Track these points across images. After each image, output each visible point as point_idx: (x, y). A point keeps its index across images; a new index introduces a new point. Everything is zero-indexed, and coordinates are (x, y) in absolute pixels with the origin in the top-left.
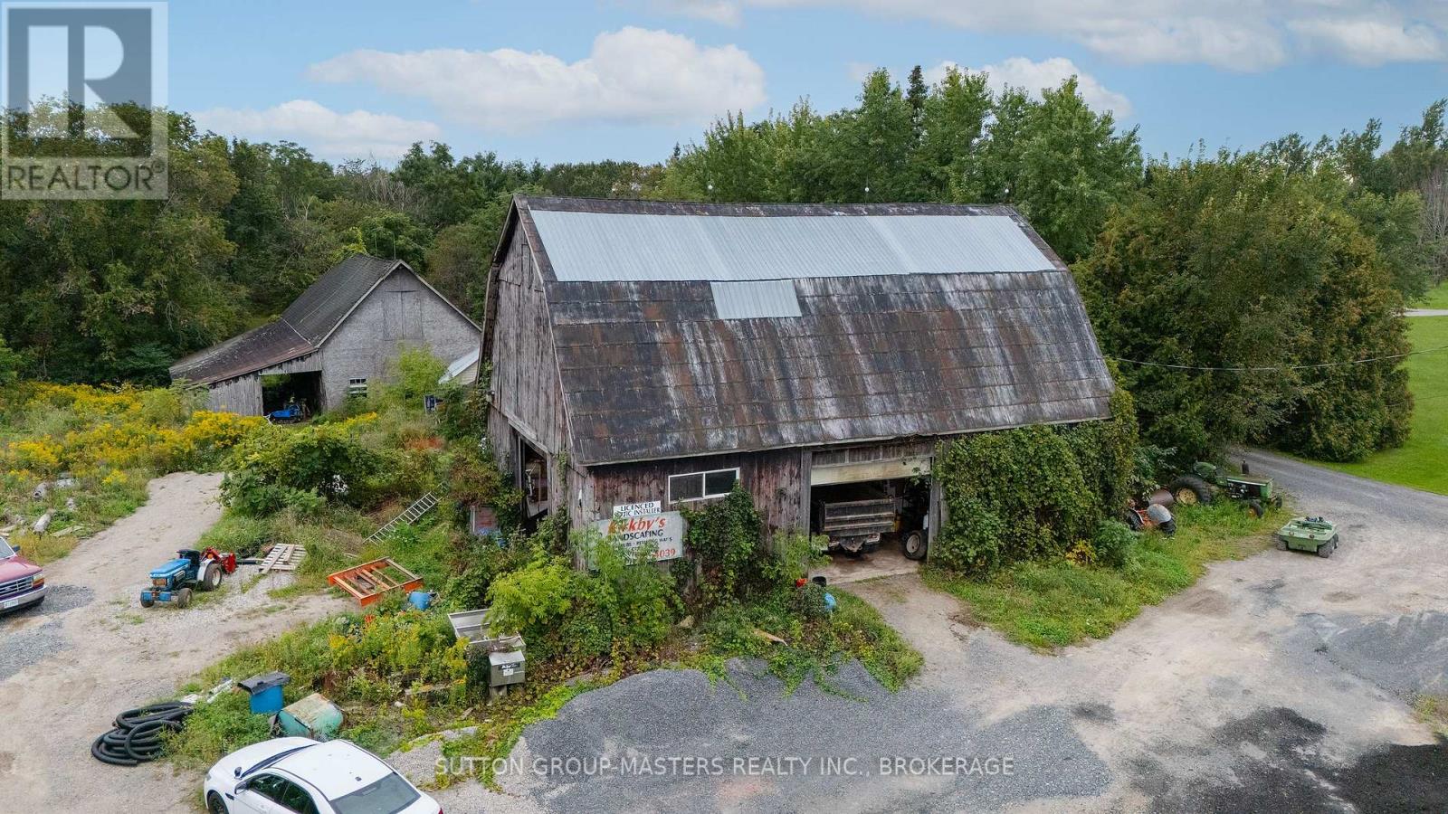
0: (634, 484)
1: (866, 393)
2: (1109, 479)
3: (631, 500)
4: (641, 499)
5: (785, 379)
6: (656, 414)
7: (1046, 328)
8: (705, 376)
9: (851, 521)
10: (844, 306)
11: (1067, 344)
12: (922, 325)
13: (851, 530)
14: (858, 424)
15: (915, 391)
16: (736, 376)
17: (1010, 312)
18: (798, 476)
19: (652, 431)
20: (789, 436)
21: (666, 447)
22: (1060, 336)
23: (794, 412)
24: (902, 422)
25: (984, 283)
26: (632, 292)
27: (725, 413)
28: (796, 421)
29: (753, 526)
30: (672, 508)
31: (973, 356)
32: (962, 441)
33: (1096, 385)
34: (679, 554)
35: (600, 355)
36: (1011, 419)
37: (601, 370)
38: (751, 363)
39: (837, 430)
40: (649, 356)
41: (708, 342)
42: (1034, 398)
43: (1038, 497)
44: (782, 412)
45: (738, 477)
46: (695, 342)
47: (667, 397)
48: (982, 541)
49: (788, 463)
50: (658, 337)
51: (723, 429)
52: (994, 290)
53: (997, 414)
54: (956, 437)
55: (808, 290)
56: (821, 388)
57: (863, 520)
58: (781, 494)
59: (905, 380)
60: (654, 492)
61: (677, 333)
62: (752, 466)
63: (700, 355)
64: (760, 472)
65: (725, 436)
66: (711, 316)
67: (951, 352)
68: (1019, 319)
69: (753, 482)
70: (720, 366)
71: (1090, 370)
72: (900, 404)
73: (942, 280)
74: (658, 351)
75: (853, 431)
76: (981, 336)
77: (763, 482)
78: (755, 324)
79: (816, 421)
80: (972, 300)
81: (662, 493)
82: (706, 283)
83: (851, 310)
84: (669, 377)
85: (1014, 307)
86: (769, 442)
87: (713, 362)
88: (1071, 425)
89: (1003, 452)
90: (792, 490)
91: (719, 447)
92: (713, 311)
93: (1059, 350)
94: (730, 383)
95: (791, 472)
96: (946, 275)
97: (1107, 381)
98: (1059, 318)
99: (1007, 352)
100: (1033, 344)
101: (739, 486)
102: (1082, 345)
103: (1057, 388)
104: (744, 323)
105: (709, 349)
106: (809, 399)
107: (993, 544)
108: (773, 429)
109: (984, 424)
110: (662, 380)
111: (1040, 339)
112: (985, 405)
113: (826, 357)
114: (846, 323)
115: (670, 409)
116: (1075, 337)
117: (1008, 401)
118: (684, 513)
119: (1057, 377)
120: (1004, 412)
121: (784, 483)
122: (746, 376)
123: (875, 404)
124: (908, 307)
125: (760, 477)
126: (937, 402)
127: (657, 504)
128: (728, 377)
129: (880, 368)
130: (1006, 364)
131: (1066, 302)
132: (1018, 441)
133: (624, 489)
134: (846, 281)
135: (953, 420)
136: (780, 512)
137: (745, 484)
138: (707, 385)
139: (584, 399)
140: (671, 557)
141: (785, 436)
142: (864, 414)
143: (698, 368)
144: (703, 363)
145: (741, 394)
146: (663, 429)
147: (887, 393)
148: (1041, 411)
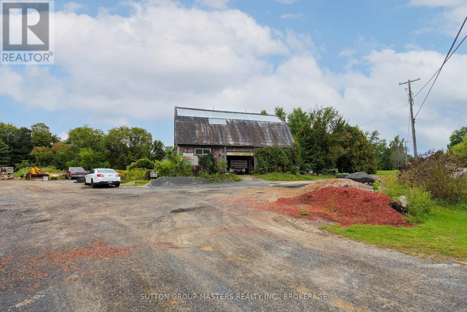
0: (188, 149)
1: (239, 138)
2: (294, 159)
3: (187, 152)
4: (189, 153)
5: (222, 134)
6: (193, 137)
7: (281, 132)
8: (205, 132)
9: (237, 164)
10: (236, 124)
11: (285, 134)
12: (253, 129)
13: (237, 166)
14: (236, 143)
15: (250, 139)
16: (211, 132)
17: (273, 128)
18: (224, 152)
19: (192, 140)
20: (221, 143)
21: (194, 142)
22: (284, 133)
23: (223, 139)
24: (246, 143)
25: (267, 123)
26: (192, 118)
27: (207, 138)
28: (223, 141)
29: (213, 160)
30: (196, 155)
31: (264, 134)
32: (260, 148)
33: (291, 141)
34: (197, 165)
35: (183, 127)
36: (271, 145)
37: (183, 129)
38: (215, 131)
39: (232, 143)
40: (194, 128)
41: (206, 127)
42: (276, 142)
43: (277, 161)
44: (220, 139)
45: (210, 151)
46: (203, 127)
47: (196, 135)
48: (264, 167)
49: (221, 149)
50: (196, 125)
51: (207, 140)
52: (269, 124)
53: (268, 144)
54: (258, 147)
55: (229, 121)
56: (229, 136)
57: (240, 165)
58: (220, 155)
59: (248, 137)
60: (192, 151)
61: (200, 125)
62: (213, 149)
63: (204, 129)
64: (215, 150)
65: (207, 142)
66: (208, 123)
67: (259, 133)
68: (274, 129)
69: (214, 152)
70: (208, 131)
71: (290, 139)
72: (246, 140)
73: (258, 122)
74: (195, 128)
75: (235, 143)
76: (265, 131)
77: (216, 152)
78: (217, 125)
79: (227, 141)
80: (264, 125)
81: (194, 152)
82: (208, 118)
83: (237, 125)
84: (197, 132)
85: (274, 128)
86: (216, 143)
87: (207, 130)
88: (285, 148)
89: (269, 151)
90: (222, 155)
91: (205, 143)
92: (208, 122)
93: (283, 135)
94: (210, 134)
95: (222, 151)
96: (259, 121)
97: (293, 141)
98: (283, 130)
99: (271, 134)
100: (277, 134)
101: (211, 153)
102: (288, 135)
103: (282, 141)
104: (214, 125)
105: (206, 128)
106: (226, 138)
107: (266, 168)
108: (218, 141)
109: (265, 145)
110: (195, 132)
111: (279, 133)
112: (265, 143)
113: (231, 132)
114: (236, 127)
115: (196, 137)
116: (287, 134)
117: (270, 142)
118: (198, 156)
119: (282, 139)
120: (269, 143)
121: (221, 153)
122: (213, 133)
123: (241, 140)
124: (250, 125)
125: (215, 151)
126: (255, 141)
127: (193, 154)
128: (209, 133)
129: (242, 134)
130: (271, 136)
131: (285, 128)
132: (272, 149)
133: (185, 150)
134: (237, 120)
135: (258, 144)
136: (220, 159)
137: (212, 152)
138: (205, 134)
139: (179, 134)
140: (196, 165)
141: (220, 143)
142: (238, 141)
143: (203, 131)
144: (204, 130)
145: (212, 135)
146: (194, 140)
147: (244, 139)
148: (278, 145)
